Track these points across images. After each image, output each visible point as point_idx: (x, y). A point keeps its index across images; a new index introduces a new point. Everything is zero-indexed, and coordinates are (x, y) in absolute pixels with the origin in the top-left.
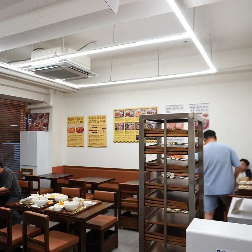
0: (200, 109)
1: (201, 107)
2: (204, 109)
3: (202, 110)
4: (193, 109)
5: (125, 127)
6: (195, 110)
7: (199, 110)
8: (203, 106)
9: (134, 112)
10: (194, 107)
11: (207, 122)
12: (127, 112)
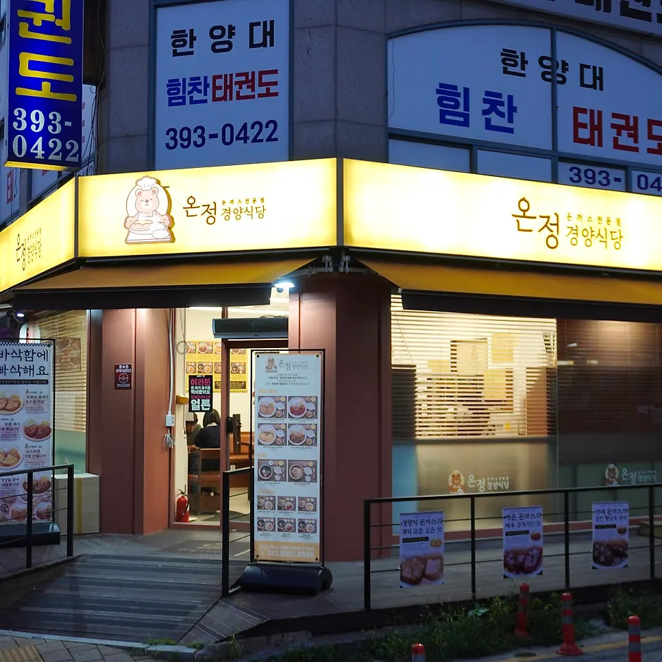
5: (197, 369)
9: (212, 346)
12: (202, 345)
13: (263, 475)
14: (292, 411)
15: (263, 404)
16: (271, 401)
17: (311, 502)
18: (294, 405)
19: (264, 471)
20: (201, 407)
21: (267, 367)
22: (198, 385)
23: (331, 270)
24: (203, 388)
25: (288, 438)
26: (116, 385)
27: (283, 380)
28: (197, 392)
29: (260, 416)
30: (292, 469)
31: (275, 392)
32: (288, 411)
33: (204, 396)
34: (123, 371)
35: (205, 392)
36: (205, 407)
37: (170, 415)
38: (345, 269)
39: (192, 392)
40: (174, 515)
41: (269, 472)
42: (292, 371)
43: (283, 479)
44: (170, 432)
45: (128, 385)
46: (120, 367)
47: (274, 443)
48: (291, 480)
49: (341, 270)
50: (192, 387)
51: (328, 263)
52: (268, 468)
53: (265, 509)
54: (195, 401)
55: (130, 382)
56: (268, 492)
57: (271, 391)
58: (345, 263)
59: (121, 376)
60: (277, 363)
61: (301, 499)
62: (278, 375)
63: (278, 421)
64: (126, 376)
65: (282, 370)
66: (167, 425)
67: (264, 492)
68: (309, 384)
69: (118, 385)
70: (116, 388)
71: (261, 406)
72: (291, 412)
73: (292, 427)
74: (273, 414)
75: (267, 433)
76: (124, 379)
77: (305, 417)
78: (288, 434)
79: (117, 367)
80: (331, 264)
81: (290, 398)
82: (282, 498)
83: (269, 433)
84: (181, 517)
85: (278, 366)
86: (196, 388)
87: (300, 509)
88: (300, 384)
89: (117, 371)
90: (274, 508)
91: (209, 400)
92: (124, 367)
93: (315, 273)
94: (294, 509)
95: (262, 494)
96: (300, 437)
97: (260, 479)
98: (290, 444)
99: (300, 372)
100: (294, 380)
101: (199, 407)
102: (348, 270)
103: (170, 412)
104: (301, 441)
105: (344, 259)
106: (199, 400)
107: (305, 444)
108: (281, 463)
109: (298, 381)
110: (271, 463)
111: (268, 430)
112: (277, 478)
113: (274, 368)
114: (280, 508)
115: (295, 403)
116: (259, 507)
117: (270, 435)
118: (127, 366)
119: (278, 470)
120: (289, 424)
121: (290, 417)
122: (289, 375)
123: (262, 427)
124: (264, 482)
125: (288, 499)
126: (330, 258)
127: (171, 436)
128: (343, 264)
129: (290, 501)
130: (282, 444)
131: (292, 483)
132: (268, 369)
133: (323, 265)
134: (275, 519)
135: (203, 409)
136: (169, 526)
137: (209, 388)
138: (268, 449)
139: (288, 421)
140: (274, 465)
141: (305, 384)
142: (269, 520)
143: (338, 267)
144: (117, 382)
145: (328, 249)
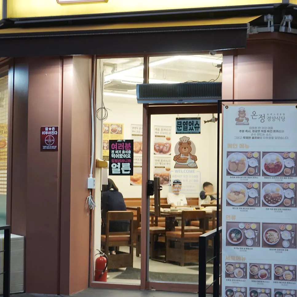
0: (164, 131)
1: (165, 130)
2: (167, 132)
3: (165, 133)
4: (157, 131)
6: (159, 132)
7: (163, 133)
8: (166, 129)
10: (159, 129)
11: (169, 146)
13: (232, 239)
14: (267, 167)
15: (233, 160)
16: (242, 157)
17: (289, 270)
18: (269, 161)
19: (233, 235)
20: (121, 171)
21: (237, 120)
22: (118, 150)
23: (272, 29)
24: (123, 152)
25: (262, 198)
26: (42, 147)
27: (257, 134)
28: (117, 156)
29: (228, 174)
30: (267, 233)
31: (247, 147)
32: (262, 168)
33: (125, 160)
34: (50, 133)
35: (125, 156)
36: (125, 171)
37: (91, 177)
38: (286, 29)
39: (113, 156)
40: (93, 274)
41: (239, 236)
42: (267, 124)
43: (256, 244)
44: (91, 194)
45: (55, 147)
46: (47, 129)
47: (246, 204)
48: (265, 245)
49: (283, 29)
50: (113, 151)
51: (270, 22)
52: (238, 232)
53: (235, 277)
54: (115, 164)
55: (56, 143)
56: (239, 258)
57: (242, 146)
58: (287, 23)
59: (47, 138)
60: (249, 115)
61: (278, 266)
62: (250, 128)
63: (250, 180)
64: (52, 138)
65: (254, 123)
66: (88, 188)
67: (233, 258)
68: (287, 138)
69: (44, 147)
70: (42, 150)
71: (230, 163)
72: (265, 169)
73: (267, 186)
74: (245, 171)
75: (237, 193)
76: (50, 140)
77: (282, 174)
78: (263, 193)
79: (43, 129)
80: (272, 23)
81: (265, 153)
82: (255, 265)
83: (239, 193)
84: (100, 276)
85: (250, 118)
86: (117, 152)
87: (277, 278)
88: (276, 138)
89: (43, 133)
90: (245, 277)
91: (129, 164)
92: (50, 129)
93: (256, 32)
94: (270, 278)
95: (231, 261)
96: (276, 198)
97: (228, 244)
98: (264, 205)
99: (276, 125)
100: (269, 133)
101: (119, 170)
102: (290, 30)
103: (91, 175)
104: (277, 202)
105: (287, 18)
106: (119, 164)
107: (282, 205)
108: (254, 226)
109: (274, 135)
110: (241, 226)
111: (238, 190)
112: (249, 242)
113: (245, 121)
114: (252, 276)
115: (270, 159)
116: (228, 275)
117: (240, 195)
118: (53, 128)
119: (250, 234)
120: (264, 183)
121: (264, 174)
122: (263, 128)
123: (232, 186)
124: (233, 247)
125: (262, 267)
126: (272, 17)
127: (92, 198)
128: (284, 24)
129: (264, 269)
130: (255, 205)
131: (267, 249)
132: (239, 121)
133: (265, 24)
134: (246, 288)
135: (123, 172)
136: (89, 285)
137: (130, 152)
138: (239, 210)
139: (261, 179)
140: (245, 229)
141: (282, 138)
142: (239, 289)
143: (279, 27)
144: (43, 143)
145: (273, 7)
